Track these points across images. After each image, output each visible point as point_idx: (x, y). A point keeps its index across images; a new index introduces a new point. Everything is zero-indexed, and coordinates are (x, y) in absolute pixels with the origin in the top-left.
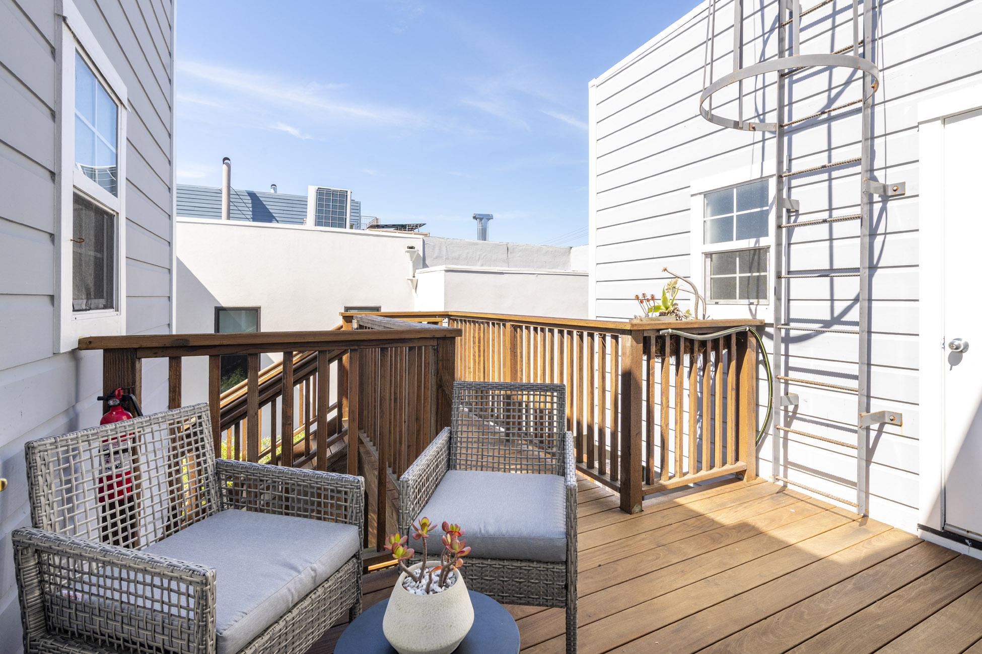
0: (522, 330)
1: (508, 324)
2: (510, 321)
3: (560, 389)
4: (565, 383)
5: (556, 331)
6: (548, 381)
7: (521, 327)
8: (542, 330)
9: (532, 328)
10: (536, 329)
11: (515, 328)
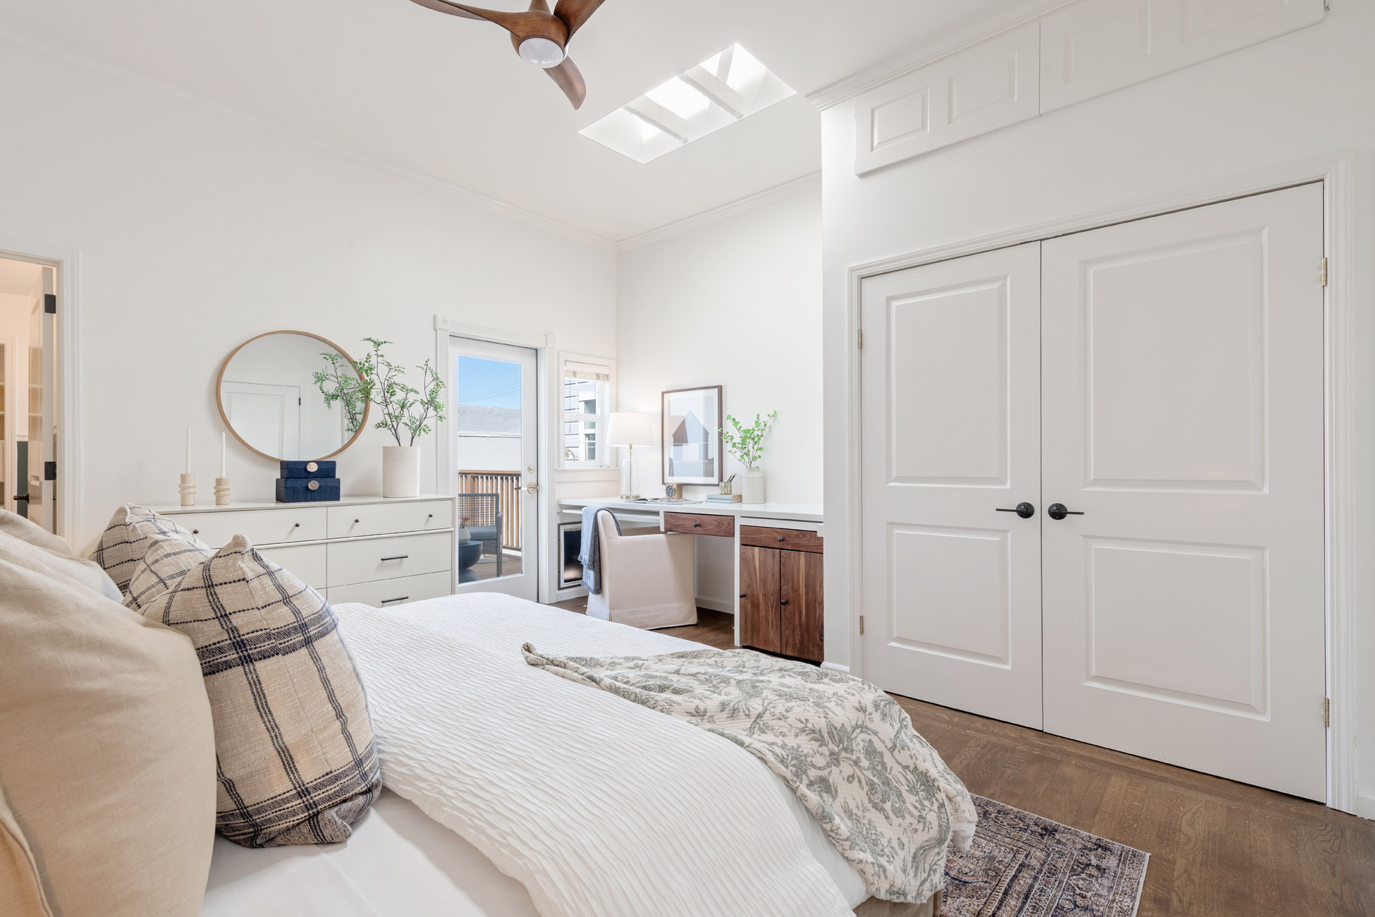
0: (478, 479)
1: (469, 476)
2: (470, 473)
3: (497, 495)
4: (499, 492)
5: (499, 478)
6: (485, 492)
7: (477, 477)
8: (491, 478)
9: (485, 477)
10: (487, 478)
11: (473, 478)
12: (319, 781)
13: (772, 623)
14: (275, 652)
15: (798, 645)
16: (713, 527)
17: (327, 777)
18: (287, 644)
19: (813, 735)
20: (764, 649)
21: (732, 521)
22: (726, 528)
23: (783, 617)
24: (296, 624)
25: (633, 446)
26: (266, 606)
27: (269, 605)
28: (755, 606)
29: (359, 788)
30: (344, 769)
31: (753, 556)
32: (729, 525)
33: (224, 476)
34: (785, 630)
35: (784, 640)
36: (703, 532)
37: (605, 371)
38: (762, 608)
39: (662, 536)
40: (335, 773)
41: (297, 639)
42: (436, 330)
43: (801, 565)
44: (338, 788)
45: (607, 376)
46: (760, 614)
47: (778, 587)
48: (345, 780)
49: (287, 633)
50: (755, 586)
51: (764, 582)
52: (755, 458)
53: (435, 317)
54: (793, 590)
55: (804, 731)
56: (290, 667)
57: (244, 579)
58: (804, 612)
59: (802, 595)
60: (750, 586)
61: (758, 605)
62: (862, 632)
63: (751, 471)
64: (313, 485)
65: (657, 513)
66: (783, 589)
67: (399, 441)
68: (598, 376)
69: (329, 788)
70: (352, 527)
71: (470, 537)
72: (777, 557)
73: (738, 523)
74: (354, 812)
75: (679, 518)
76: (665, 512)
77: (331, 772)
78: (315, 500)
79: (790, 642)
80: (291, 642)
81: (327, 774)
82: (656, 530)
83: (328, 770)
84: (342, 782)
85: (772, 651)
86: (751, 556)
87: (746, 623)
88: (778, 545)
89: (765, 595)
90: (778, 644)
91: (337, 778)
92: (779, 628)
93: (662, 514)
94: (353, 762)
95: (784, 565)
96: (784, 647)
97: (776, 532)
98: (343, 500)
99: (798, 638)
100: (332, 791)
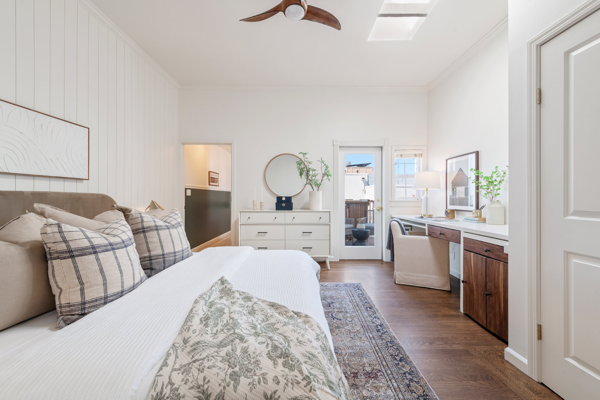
12: (65, 305)
13: (481, 305)
14: (58, 258)
15: (498, 327)
16: (450, 236)
17: (67, 304)
18: (62, 256)
19: (201, 395)
20: (477, 320)
21: (459, 234)
22: (456, 238)
23: (488, 304)
24: (67, 250)
25: (428, 189)
26: (55, 243)
27: (56, 242)
28: (471, 290)
29: (77, 312)
30: (75, 304)
31: (470, 258)
32: (458, 236)
33: (262, 201)
34: (489, 314)
35: (488, 320)
36: (445, 239)
37: (420, 152)
38: (475, 293)
39: (427, 238)
40: (71, 304)
41: (66, 255)
42: (334, 146)
43: (500, 271)
44: (69, 309)
45: (421, 155)
46: (474, 297)
47: (485, 282)
48: (73, 308)
49: (63, 252)
50: (471, 278)
51: (476, 276)
52: (496, 195)
53: (333, 141)
54: (495, 287)
55: (199, 388)
56: (63, 264)
57: (46, 233)
58: (502, 305)
59: (501, 293)
60: (468, 277)
61: (473, 290)
62: (540, 337)
63: (493, 203)
64: (284, 205)
65: (424, 225)
66: (488, 284)
67: (313, 189)
68: (416, 155)
69: (67, 308)
70: (293, 220)
71: (365, 228)
72: (484, 262)
73: (463, 235)
74: (71, 320)
75: (434, 229)
76: (428, 225)
77: (69, 303)
78: (284, 210)
79: (493, 322)
80: (64, 256)
81: (68, 303)
82: (423, 234)
83: (69, 302)
84: (72, 308)
85: (481, 323)
86: (469, 258)
87: (466, 299)
88: (486, 254)
89: (477, 285)
90: (485, 321)
91: (72, 306)
92: (485, 310)
93: (427, 225)
94: (81, 302)
95: (488, 268)
96: (488, 325)
97: (485, 245)
98: (293, 210)
99: (498, 322)
100: (67, 310)
